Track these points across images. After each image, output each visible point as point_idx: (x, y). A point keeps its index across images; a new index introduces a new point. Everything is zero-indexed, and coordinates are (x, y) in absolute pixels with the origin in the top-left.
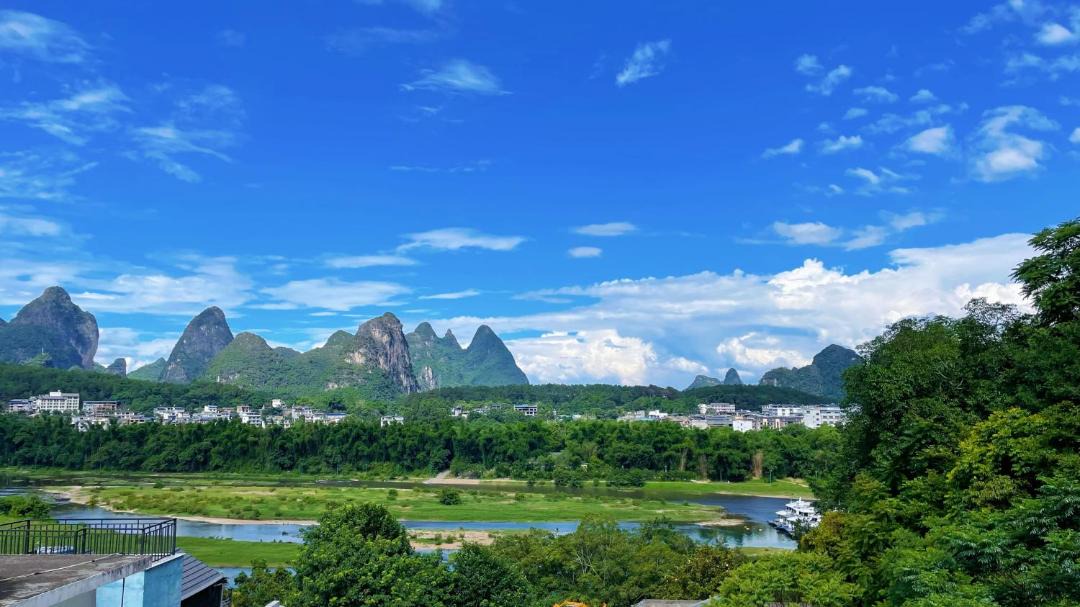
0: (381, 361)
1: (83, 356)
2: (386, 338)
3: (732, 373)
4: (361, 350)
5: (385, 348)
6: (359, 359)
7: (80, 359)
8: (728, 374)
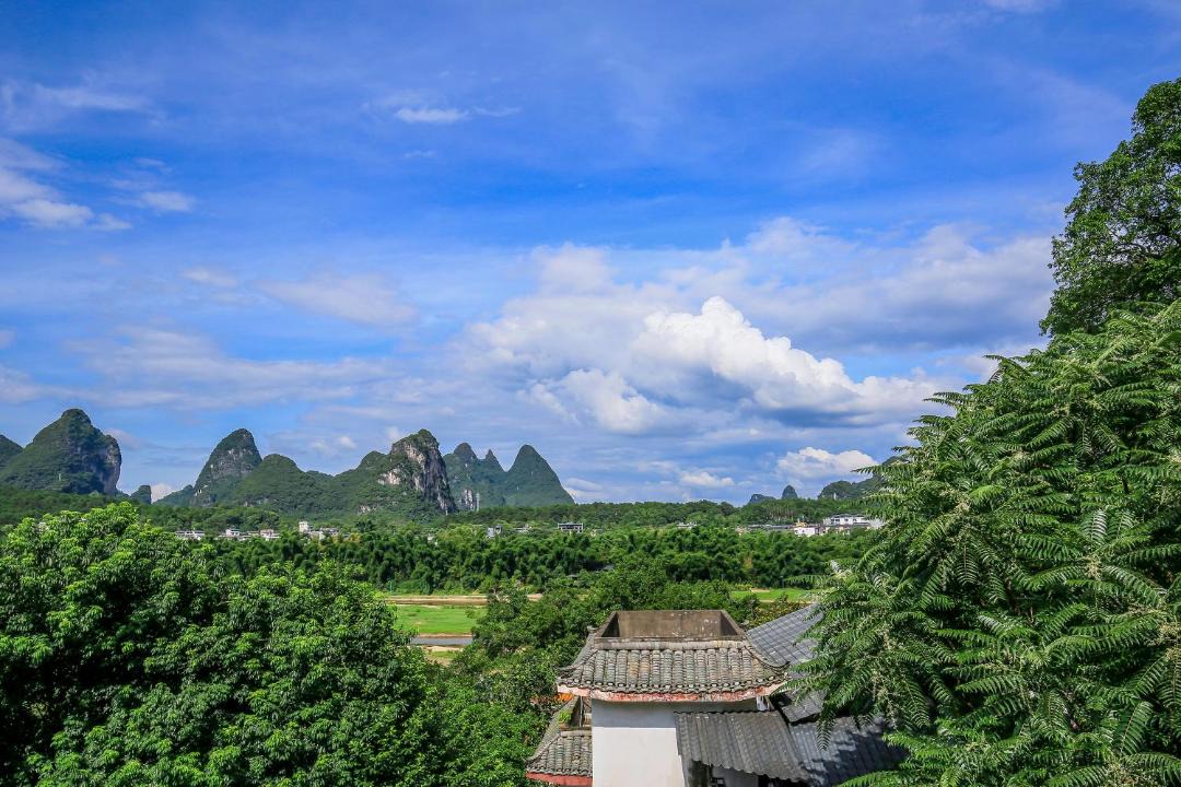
0: (417, 481)
1: (105, 483)
2: (421, 458)
3: (789, 490)
4: (395, 471)
5: (420, 468)
6: (393, 480)
7: (102, 486)
8: (785, 491)
